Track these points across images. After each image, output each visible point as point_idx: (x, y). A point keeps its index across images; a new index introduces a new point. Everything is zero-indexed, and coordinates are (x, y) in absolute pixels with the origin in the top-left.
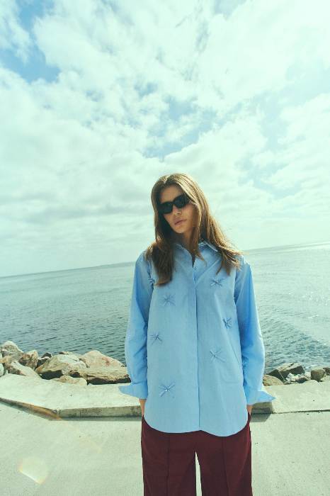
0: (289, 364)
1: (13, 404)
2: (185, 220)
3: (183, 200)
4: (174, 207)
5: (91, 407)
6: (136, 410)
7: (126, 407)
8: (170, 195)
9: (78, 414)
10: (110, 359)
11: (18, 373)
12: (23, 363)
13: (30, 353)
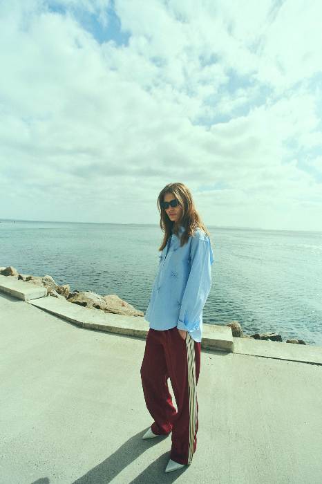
0: (271, 333)
1: (54, 314)
5: (107, 325)
9: (97, 328)
10: (126, 304)
11: (56, 297)
12: (59, 292)
13: (65, 286)
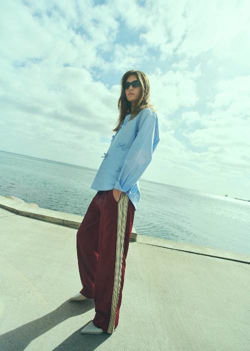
2: (134, 94)
3: (136, 84)
4: (131, 86)
6: (65, 222)
7: (60, 219)
8: (131, 79)
